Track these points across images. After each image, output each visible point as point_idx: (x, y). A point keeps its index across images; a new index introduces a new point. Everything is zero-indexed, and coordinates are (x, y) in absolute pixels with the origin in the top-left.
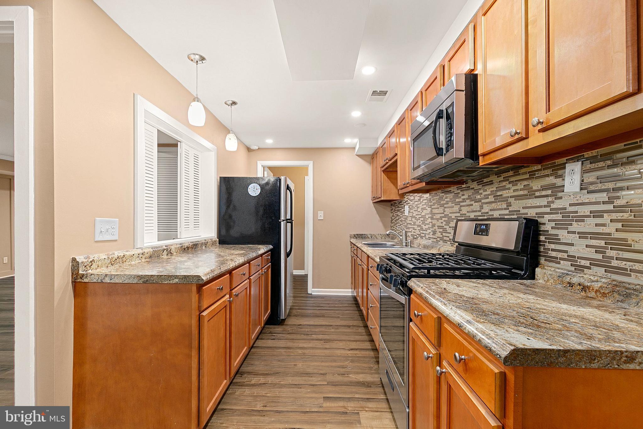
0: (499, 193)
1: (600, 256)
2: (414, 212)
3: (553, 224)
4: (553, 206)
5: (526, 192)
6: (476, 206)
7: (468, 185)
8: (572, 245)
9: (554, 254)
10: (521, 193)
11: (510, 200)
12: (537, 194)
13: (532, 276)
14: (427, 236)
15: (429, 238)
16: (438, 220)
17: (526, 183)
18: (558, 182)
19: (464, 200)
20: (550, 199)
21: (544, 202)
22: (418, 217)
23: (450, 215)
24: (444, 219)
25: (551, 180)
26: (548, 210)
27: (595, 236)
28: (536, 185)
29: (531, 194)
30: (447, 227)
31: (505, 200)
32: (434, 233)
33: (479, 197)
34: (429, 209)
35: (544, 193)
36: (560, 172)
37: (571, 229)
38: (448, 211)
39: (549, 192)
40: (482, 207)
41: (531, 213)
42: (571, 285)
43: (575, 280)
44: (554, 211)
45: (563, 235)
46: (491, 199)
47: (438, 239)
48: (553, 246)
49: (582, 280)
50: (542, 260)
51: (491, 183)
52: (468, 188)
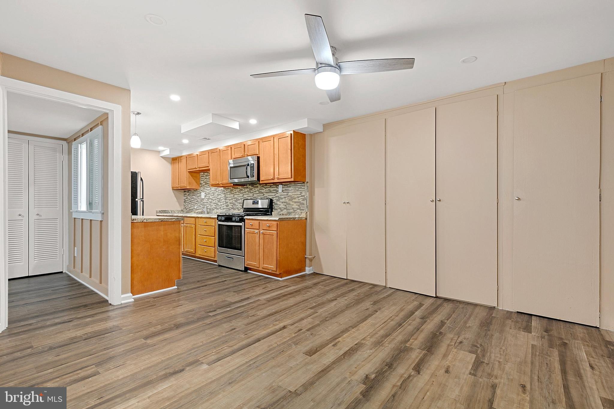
0: (260, 191)
1: (285, 207)
2: (210, 196)
3: (276, 200)
4: (276, 195)
5: (269, 191)
6: (251, 195)
7: (247, 186)
8: (280, 205)
9: (276, 208)
10: (268, 191)
11: (264, 193)
12: (272, 192)
13: (271, 215)
14: (222, 208)
15: (224, 209)
16: (230, 200)
17: (269, 188)
18: (277, 189)
19: (245, 192)
20: (275, 193)
21: (274, 194)
22: (214, 199)
23: (237, 198)
24: (233, 199)
25: (276, 188)
26: (275, 196)
27: (285, 202)
28: (272, 189)
29: (270, 192)
30: (236, 203)
31: (262, 193)
32: (227, 206)
33: (252, 191)
34: (224, 195)
35: (274, 192)
36: (278, 187)
37: (280, 201)
38: (236, 196)
39: (275, 192)
40: (253, 195)
41: (271, 197)
42: (280, 214)
43: (281, 213)
44: (276, 197)
45: (278, 203)
46: (257, 192)
47: (230, 209)
48: (276, 206)
49: (282, 213)
50: (273, 210)
51: (257, 187)
52: (247, 188)
